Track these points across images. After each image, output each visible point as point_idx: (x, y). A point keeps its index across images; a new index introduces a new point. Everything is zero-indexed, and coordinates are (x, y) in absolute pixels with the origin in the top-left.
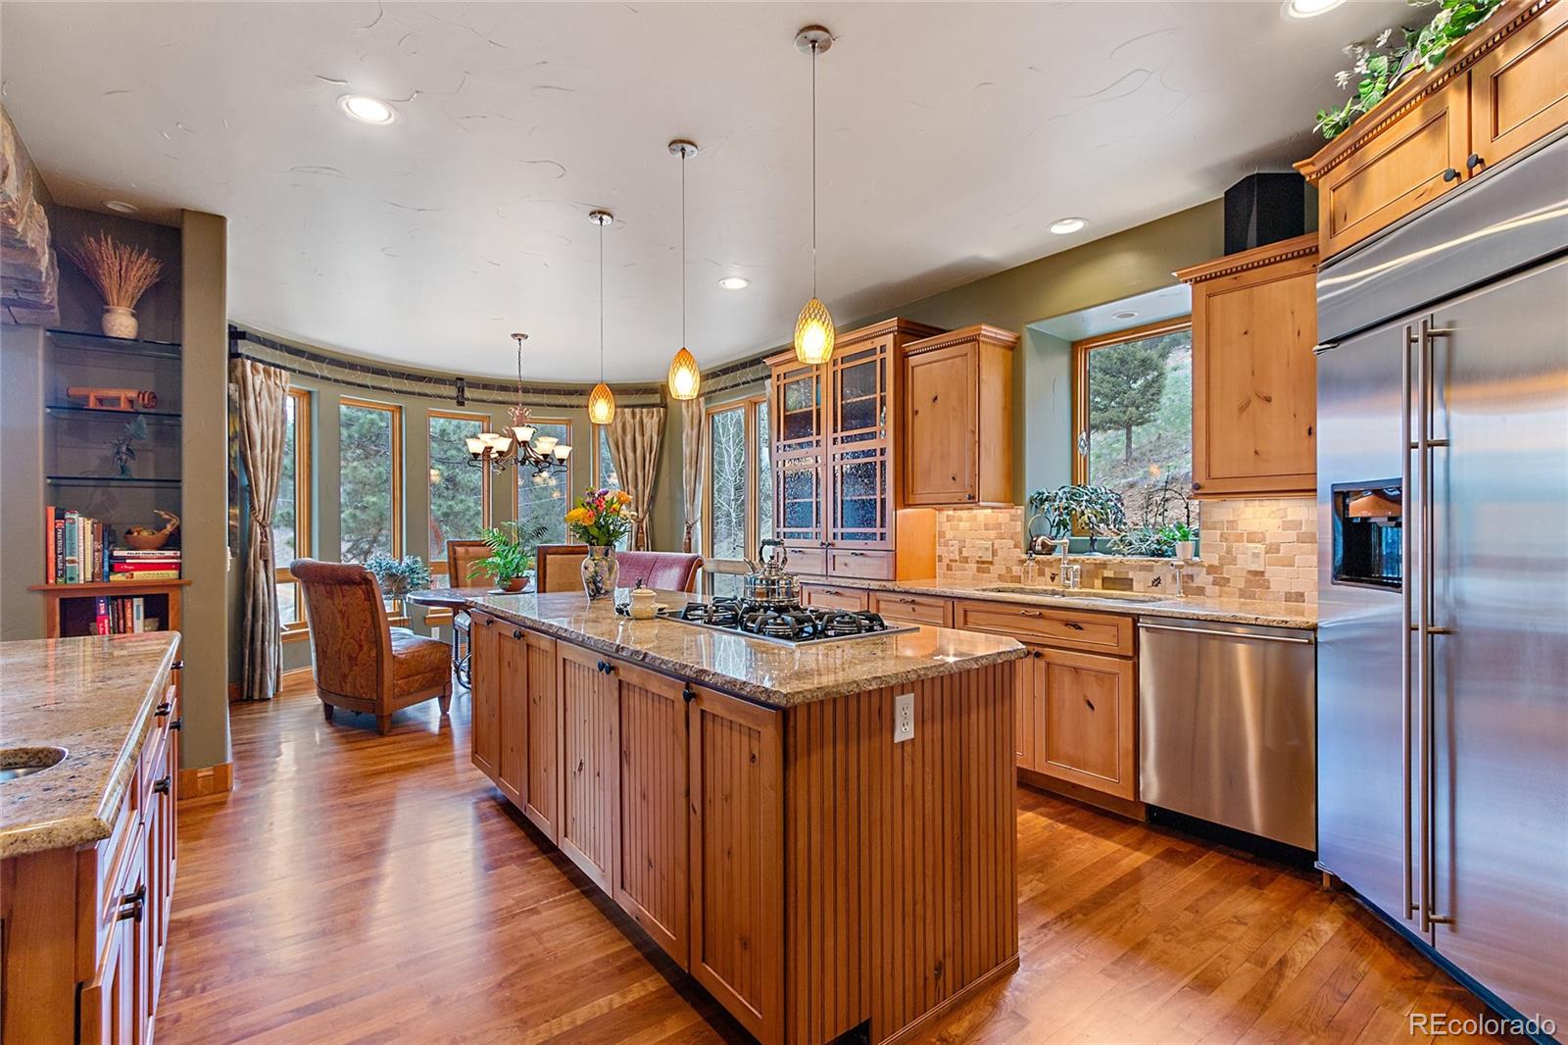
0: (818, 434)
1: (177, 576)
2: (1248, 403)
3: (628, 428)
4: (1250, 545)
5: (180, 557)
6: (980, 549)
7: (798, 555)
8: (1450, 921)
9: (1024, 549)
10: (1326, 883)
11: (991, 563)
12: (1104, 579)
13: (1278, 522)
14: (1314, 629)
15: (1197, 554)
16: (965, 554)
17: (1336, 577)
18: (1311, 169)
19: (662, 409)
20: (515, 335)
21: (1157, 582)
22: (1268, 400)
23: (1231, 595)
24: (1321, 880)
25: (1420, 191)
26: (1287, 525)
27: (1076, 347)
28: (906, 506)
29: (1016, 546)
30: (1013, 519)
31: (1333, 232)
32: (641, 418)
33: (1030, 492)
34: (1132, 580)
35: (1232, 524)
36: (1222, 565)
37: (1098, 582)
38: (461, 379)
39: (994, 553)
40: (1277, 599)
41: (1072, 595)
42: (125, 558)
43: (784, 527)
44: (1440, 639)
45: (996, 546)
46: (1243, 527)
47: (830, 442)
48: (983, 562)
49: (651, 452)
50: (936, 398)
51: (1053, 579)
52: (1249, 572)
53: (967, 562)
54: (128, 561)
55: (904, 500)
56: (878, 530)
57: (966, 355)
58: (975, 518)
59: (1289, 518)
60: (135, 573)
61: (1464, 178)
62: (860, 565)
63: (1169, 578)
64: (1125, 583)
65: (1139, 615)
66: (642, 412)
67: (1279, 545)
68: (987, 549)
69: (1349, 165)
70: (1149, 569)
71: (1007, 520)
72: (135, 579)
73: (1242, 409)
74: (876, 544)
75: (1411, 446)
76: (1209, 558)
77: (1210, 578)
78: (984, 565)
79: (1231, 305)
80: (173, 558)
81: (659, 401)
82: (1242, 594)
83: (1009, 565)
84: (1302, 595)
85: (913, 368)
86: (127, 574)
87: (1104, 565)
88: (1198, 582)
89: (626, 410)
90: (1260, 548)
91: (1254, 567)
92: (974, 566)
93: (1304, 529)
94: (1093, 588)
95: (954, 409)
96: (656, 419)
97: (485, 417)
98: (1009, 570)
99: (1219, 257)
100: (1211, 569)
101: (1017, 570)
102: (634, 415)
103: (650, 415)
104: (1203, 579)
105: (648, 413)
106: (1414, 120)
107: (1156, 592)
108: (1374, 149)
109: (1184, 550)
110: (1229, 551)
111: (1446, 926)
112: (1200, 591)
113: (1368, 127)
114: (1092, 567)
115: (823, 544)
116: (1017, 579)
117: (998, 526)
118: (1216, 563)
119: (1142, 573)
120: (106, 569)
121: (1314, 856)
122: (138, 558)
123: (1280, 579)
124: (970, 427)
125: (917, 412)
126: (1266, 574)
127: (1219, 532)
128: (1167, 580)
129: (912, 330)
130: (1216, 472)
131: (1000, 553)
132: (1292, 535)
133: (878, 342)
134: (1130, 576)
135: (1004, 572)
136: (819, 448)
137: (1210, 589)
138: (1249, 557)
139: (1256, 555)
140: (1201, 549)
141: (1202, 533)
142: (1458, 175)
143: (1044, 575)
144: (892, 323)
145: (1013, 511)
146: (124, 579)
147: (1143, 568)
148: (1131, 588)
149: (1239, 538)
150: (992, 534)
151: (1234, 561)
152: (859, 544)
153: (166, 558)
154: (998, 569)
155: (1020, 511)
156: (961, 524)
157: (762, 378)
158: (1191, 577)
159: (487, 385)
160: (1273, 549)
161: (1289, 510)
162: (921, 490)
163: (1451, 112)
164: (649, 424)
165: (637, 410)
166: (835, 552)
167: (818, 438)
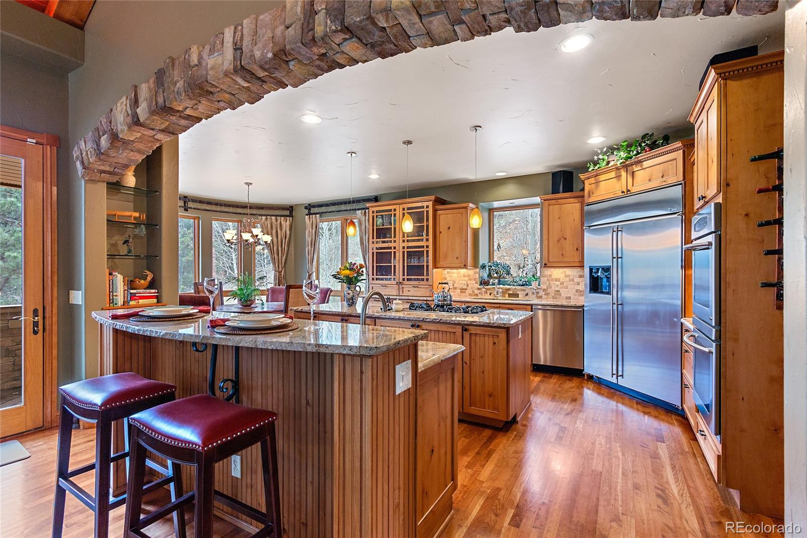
0: (395, 237)
1: (156, 302)
2: (560, 240)
3: (274, 227)
4: (556, 282)
5: (158, 293)
6: (462, 284)
7: (384, 287)
8: (622, 376)
9: (479, 283)
10: (586, 377)
11: (466, 289)
12: (509, 294)
13: (564, 275)
14: (583, 306)
15: (539, 285)
16: (455, 286)
17: (590, 291)
18: (583, 177)
19: (291, 218)
20: (246, 183)
21: (527, 295)
22: (566, 239)
23: (550, 298)
24: (584, 376)
25: (614, 193)
26: (566, 276)
27: (491, 211)
28: (436, 268)
29: (476, 283)
30: (475, 273)
31: (589, 196)
32: (281, 222)
33: (481, 264)
34: (518, 294)
35: (550, 276)
36: (547, 289)
37: (507, 295)
38: (187, 197)
39: (468, 286)
40: (563, 299)
41: (499, 299)
42: (135, 293)
43: (376, 275)
44: (619, 306)
45: (468, 283)
46: (554, 277)
47: (401, 241)
48: (463, 289)
49: (285, 239)
50: (449, 228)
51: (490, 295)
52: (555, 291)
53: (456, 289)
54: (137, 295)
55: (435, 267)
56: (425, 277)
57: (462, 213)
58: (459, 273)
59: (567, 274)
60: (140, 301)
61: (626, 193)
62: (416, 291)
63: (531, 293)
64: (517, 296)
65: (532, 305)
66: (281, 219)
67: (564, 282)
68: (465, 284)
69: (594, 179)
70: (524, 290)
71: (473, 274)
72: (140, 303)
73: (558, 241)
74: (425, 282)
75: (613, 258)
76: (543, 286)
77: (544, 293)
78: (463, 290)
79: (555, 209)
80: (154, 293)
81: (289, 214)
82: (553, 298)
83: (473, 290)
84: (570, 297)
85: (439, 215)
86: (136, 301)
87: (509, 289)
88: (540, 294)
89: (273, 217)
90: (558, 283)
91: (557, 289)
92: (459, 291)
93: (571, 277)
94: (505, 297)
95: (457, 233)
96: (288, 223)
97: (196, 217)
98: (473, 292)
99: (550, 194)
100: (544, 290)
101: (476, 292)
102: (276, 220)
103: (285, 220)
104: (542, 293)
105: (284, 220)
106: (613, 174)
107: (527, 298)
108: (602, 177)
109: (534, 284)
110: (549, 284)
111: (621, 377)
112: (541, 297)
113: (601, 172)
114: (505, 290)
115: (397, 283)
116: (477, 295)
117: (469, 276)
118: (546, 288)
119: (522, 292)
120: (129, 299)
121: (583, 370)
122: (141, 293)
123: (564, 293)
124: (464, 240)
125: (441, 232)
126: (560, 292)
127: (546, 278)
128: (530, 294)
129: (439, 201)
130: (551, 260)
131: (470, 286)
132: (568, 279)
133: (425, 204)
134: (518, 293)
135: (471, 293)
136: (395, 243)
137: (544, 297)
138: (555, 286)
139: (557, 285)
140: (541, 283)
141: (542, 278)
142: (624, 192)
143: (487, 293)
144: (433, 197)
145: (475, 270)
146: (135, 303)
147: (523, 290)
148: (518, 297)
149: (552, 280)
150: (467, 278)
151: (551, 287)
152: (416, 283)
153: (152, 293)
154: (469, 291)
155: (477, 270)
156: (454, 275)
157: (355, 210)
158: (538, 293)
159: (201, 201)
160: (562, 283)
161: (567, 272)
162: (442, 263)
163: (622, 176)
164: (284, 225)
165: (279, 218)
166: (403, 286)
167: (395, 239)
